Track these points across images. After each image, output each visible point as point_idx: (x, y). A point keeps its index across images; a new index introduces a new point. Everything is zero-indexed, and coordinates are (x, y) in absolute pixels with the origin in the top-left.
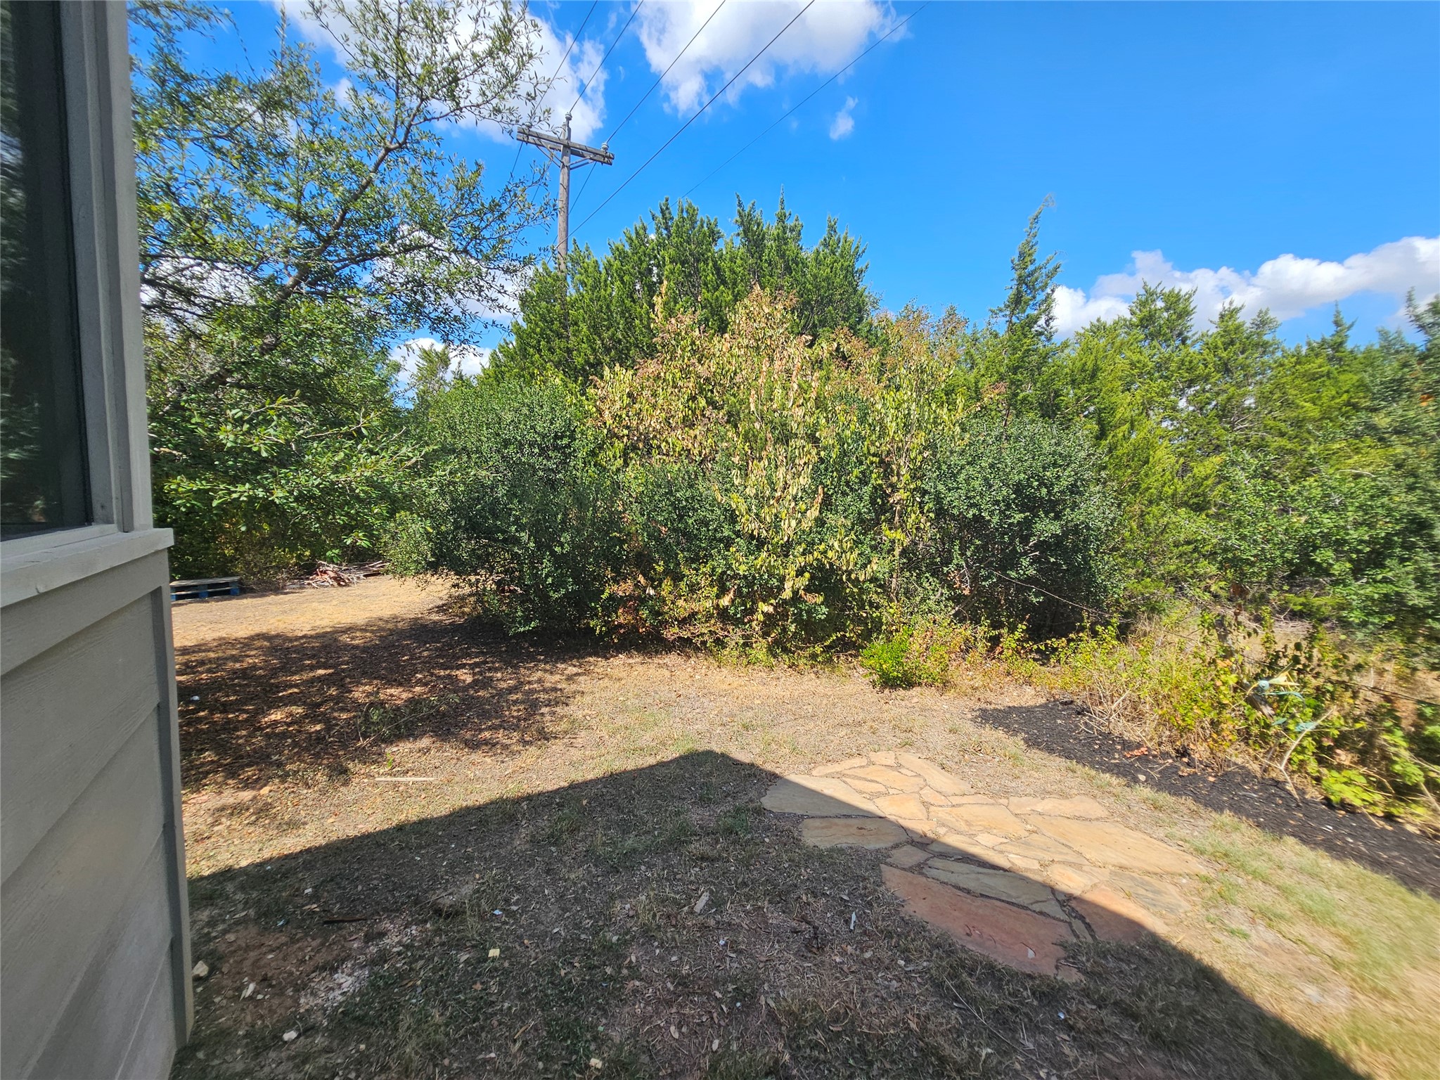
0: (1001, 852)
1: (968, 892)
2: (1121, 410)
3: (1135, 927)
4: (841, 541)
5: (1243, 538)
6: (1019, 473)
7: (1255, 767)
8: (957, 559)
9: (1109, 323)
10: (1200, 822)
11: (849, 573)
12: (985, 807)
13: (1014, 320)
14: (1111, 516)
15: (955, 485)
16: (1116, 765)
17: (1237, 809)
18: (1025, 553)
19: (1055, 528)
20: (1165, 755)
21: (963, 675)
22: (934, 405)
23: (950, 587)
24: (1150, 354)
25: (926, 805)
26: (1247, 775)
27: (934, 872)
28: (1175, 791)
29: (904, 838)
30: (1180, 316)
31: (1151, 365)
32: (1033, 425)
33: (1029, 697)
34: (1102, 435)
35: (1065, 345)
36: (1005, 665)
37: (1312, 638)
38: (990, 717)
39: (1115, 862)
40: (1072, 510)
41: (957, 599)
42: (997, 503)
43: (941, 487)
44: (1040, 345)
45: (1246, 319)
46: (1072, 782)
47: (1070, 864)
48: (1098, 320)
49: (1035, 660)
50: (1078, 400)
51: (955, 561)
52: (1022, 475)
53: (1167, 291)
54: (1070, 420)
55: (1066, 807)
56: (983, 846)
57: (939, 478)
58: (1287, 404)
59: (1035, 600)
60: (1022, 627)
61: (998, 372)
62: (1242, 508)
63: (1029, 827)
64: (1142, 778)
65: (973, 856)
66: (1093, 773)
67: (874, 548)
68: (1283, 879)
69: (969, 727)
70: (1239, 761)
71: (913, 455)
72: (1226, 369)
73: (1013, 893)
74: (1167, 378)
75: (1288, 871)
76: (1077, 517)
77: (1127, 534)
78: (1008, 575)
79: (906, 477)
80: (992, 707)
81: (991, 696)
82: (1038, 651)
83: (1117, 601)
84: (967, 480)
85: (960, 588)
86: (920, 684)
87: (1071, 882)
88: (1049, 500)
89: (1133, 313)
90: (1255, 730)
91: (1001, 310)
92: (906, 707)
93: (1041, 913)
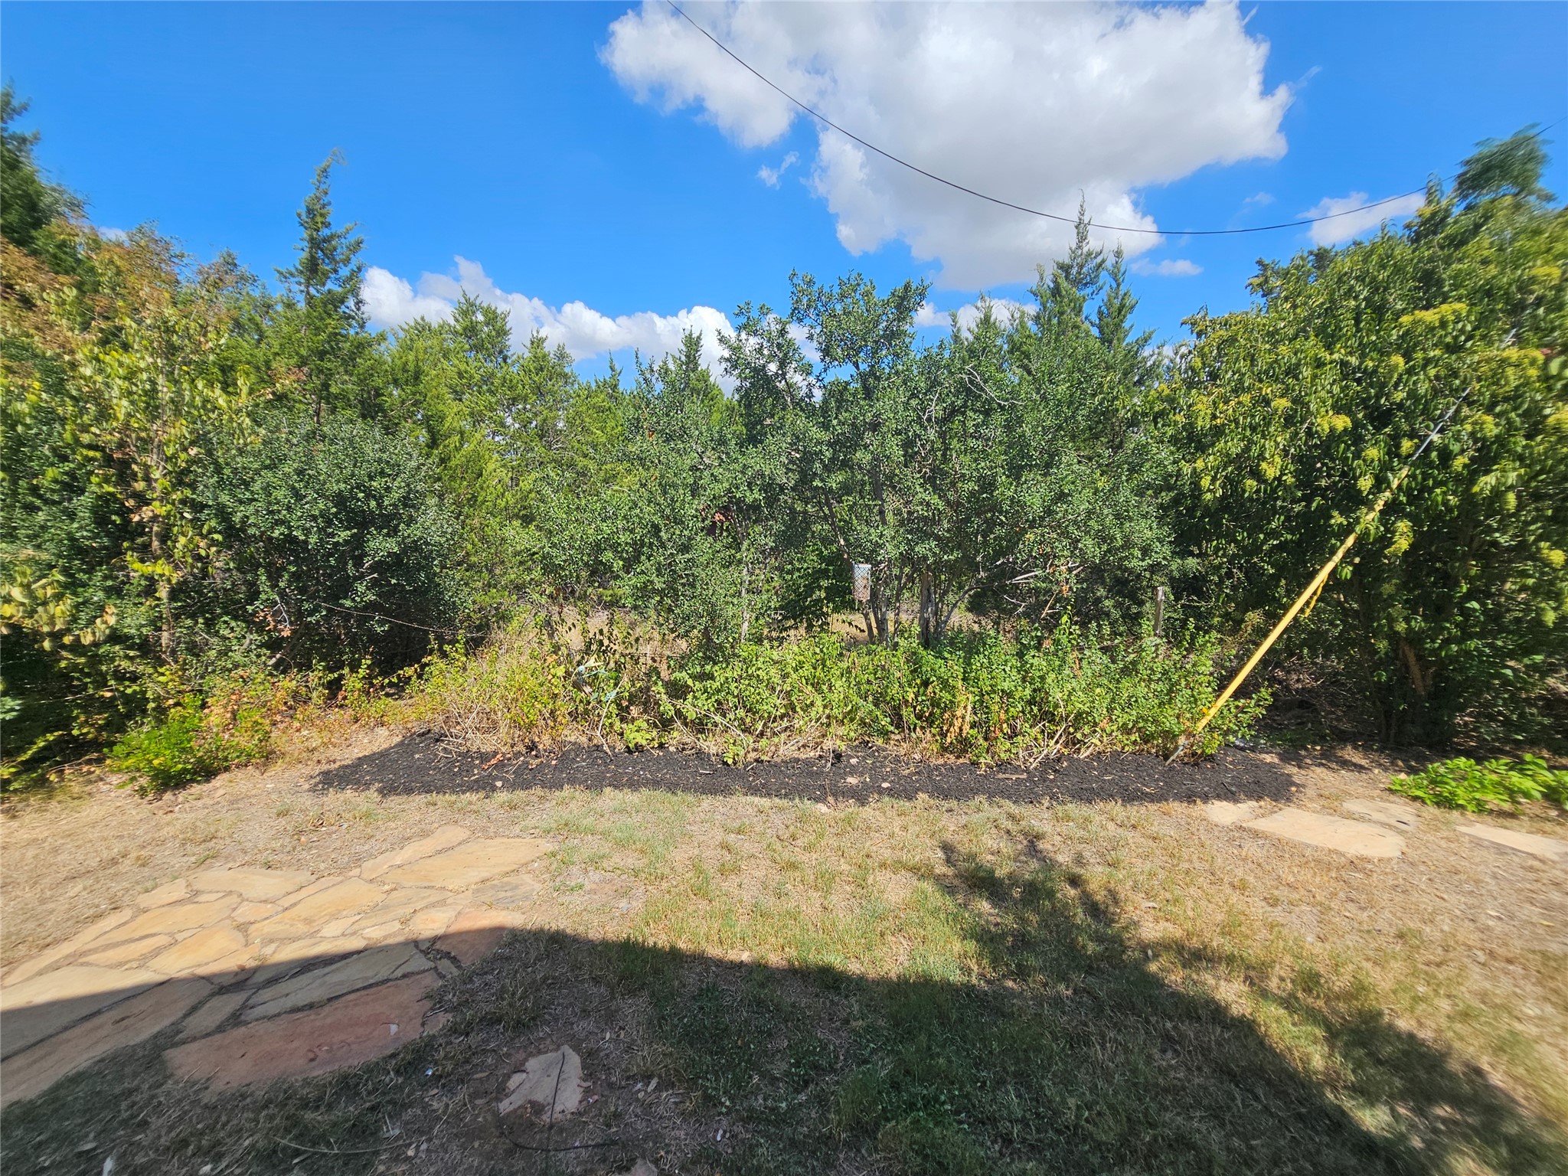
0: (354, 933)
1: (311, 1006)
2: (449, 419)
3: (497, 931)
4: (27, 587)
5: (554, 545)
6: (338, 481)
7: (584, 740)
8: (267, 592)
9: (435, 325)
10: (547, 805)
11: (56, 636)
12: (331, 891)
13: (312, 291)
14: (450, 530)
15: (248, 495)
16: (476, 781)
17: (572, 781)
18: (362, 577)
19: (392, 545)
20: (519, 754)
21: (292, 738)
22: (200, 384)
23: (260, 628)
24: (476, 366)
25: (243, 928)
26: (577, 747)
27: (258, 1011)
28: (526, 786)
29: (207, 990)
30: (498, 335)
31: (477, 377)
32: (349, 426)
33: (383, 739)
34: (433, 444)
35: (382, 337)
36: (351, 711)
37: (611, 622)
38: (334, 779)
39: (477, 879)
40: (408, 525)
41: (274, 645)
42: (314, 518)
43: (224, 498)
44: (352, 332)
45: (549, 347)
46: (433, 815)
47: (433, 905)
48: (423, 319)
49: (387, 695)
50: (403, 402)
51: (263, 596)
52: (342, 486)
53: (485, 305)
54: (397, 424)
55: (428, 845)
56: (332, 939)
57: (220, 484)
58: (586, 430)
59: (379, 630)
60: (367, 661)
61: (297, 354)
62: (550, 519)
63: (387, 887)
64: (499, 784)
65: (317, 957)
66: (454, 797)
67: (109, 592)
68: (604, 824)
69: (307, 800)
70: (572, 739)
71: (169, 451)
72: (539, 391)
73: (370, 973)
74: (493, 393)
75: (607, 816)
76: (414, 532)
77: (470, 547)
78: (342, 606)
79: (161, 482)
80: (337, 765)
81: (334, 753)
82: (391, 685)
83: (469, 616)
84: (267, 489)
85: (275, 629)
86: (227, 769)
87: (432, 924)
88: (381, 515)
89: (457, 320)
90: (581, 708)
91: (292, 275)
92: (205, 807)
93: (404, 976)
